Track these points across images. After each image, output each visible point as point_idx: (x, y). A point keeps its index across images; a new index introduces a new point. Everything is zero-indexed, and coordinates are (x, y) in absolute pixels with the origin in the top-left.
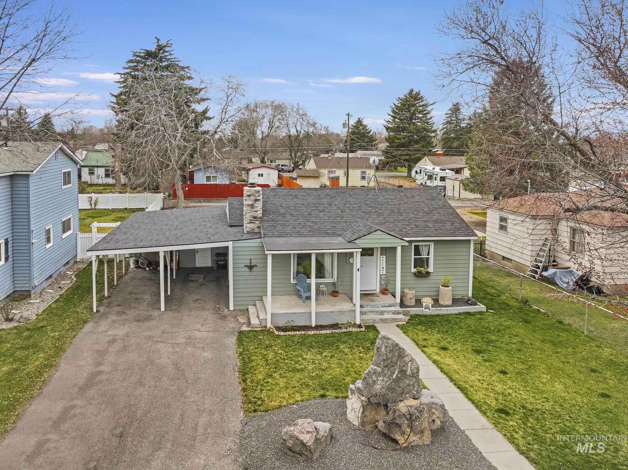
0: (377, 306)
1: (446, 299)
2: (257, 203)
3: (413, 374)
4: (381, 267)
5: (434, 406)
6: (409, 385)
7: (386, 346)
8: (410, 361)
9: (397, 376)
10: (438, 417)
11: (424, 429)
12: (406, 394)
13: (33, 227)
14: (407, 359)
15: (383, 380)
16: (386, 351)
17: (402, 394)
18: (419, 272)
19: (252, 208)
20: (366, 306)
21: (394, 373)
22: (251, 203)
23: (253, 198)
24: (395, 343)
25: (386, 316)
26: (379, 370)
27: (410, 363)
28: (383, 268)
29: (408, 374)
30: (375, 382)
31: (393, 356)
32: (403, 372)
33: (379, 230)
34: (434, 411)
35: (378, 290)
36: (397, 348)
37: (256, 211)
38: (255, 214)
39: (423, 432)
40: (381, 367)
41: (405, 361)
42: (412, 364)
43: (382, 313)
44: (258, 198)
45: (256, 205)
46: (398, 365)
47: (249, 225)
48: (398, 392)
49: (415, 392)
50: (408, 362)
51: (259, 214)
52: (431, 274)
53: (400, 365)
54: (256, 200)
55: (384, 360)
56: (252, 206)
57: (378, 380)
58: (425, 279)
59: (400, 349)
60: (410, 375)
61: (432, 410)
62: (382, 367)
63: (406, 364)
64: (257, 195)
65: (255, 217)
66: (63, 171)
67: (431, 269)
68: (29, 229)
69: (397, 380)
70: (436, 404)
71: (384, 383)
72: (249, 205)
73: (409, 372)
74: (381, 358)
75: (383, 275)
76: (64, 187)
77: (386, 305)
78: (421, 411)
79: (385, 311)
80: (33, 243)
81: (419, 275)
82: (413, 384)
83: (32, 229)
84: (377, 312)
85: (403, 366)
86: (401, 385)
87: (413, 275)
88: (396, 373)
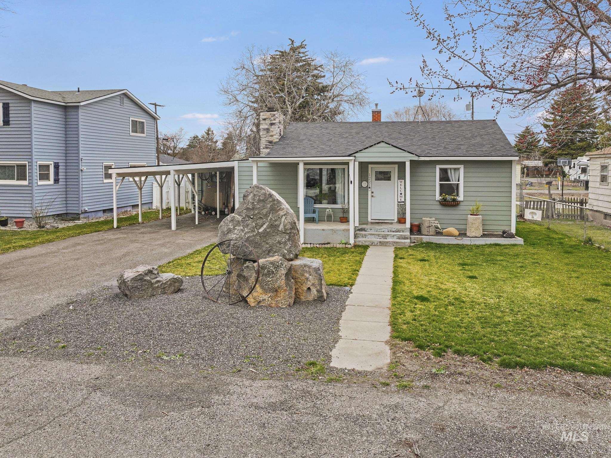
0: (383, 230)
1: (473, 229)
2: (273, 127)
3: (286, 230)
4: (399, 193)
5: (307, 269)
6: (279, 243)
7: (255, 195)
8: (284, 215)
9: (265, 230)
10: (313, 285)
11: (279, 287)
12: (275, 252)
13: (81, 155)
14: (281, 213)
15: (242, 231)
16: (254, 199)
17: (269, 252)
18: (445, 200)
19: (268, 132)
20: (369, 230)
21: (262, 226)
22: (266, 127)
23: (268, 122)
24: (268, 193)
25: (389, 239)
26: (240, 218)
27: (284, 217)
28: (401, 194)
29: (280, 229)
30: (230, 231)
31: (264, 207)
32: (273, 226)
33: (383, 142)
34: (307, 275)
35: (396, 220)
36: (271, 200)
37: (272, 136)
38: (270, 139)
39: (276, 291)
40: (242, 216)
41: (279, 215)
42: (286, 218)
43: (385, 237)
44: (274, 122)
45: (271, 129)
46: (269, 218)
47: (265, 150)
48: (264, 249)
49: (286, 252)
50: (282, 216)
51: (276, 138)
52: (462, 204)
53: (271, 219)
54: (272, 124)
55: (247, 209)
56: (268, 130)
57: (234, 229)
58: (453, 208)
59: (274, 200)
60: (281, 231)
61: (305, 274)
62: (244, 216)
63: (280, 218)
64: (272, 118)
65: (271, 142)
66: (131, 119)
67: (461, 198)
68: (78, 156)
69: (265, 234)
70: (309, 267)
71: (243, 234)
72: (264, 129)
73: (281, 227)
74: (245, 206)
75: (401, 202)
76: (132, 134)
77: (394, 230)
78: (278, 266)
79: (388, 235)
80: (82, 170)
81: (444, 203)
82: (285, 242)
83: (81, 157)
84: (379, 235)
85: (276, 221)
86: (269, 241)
87: (438, 203)
88: (265, 226)
